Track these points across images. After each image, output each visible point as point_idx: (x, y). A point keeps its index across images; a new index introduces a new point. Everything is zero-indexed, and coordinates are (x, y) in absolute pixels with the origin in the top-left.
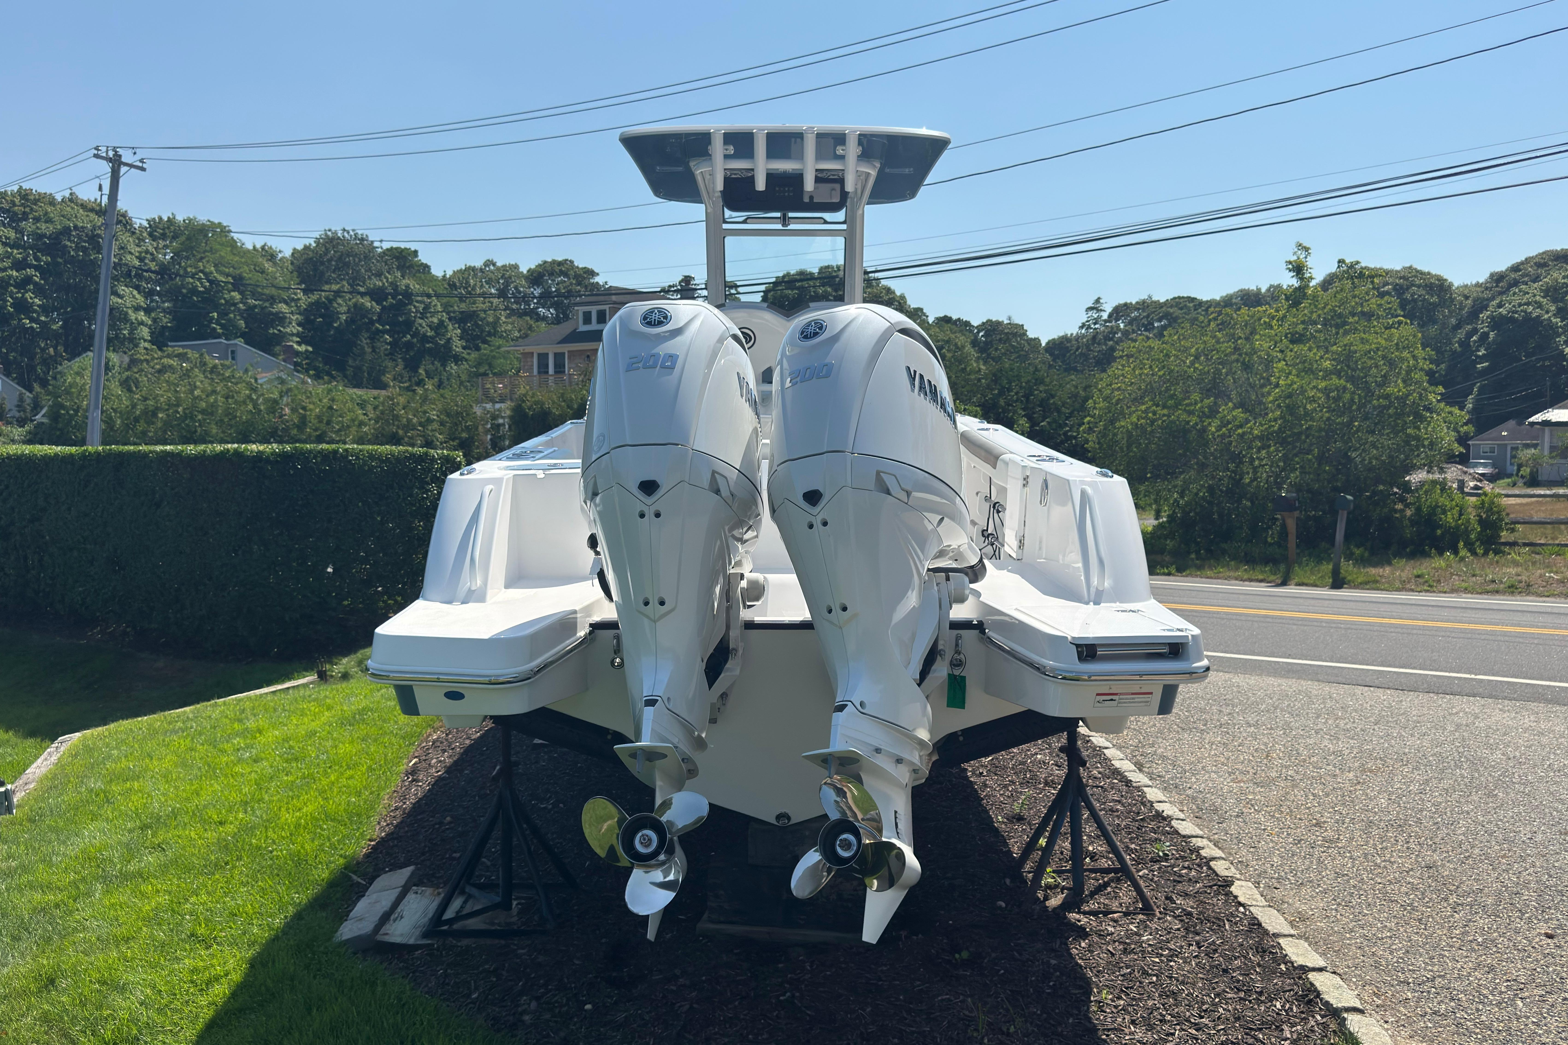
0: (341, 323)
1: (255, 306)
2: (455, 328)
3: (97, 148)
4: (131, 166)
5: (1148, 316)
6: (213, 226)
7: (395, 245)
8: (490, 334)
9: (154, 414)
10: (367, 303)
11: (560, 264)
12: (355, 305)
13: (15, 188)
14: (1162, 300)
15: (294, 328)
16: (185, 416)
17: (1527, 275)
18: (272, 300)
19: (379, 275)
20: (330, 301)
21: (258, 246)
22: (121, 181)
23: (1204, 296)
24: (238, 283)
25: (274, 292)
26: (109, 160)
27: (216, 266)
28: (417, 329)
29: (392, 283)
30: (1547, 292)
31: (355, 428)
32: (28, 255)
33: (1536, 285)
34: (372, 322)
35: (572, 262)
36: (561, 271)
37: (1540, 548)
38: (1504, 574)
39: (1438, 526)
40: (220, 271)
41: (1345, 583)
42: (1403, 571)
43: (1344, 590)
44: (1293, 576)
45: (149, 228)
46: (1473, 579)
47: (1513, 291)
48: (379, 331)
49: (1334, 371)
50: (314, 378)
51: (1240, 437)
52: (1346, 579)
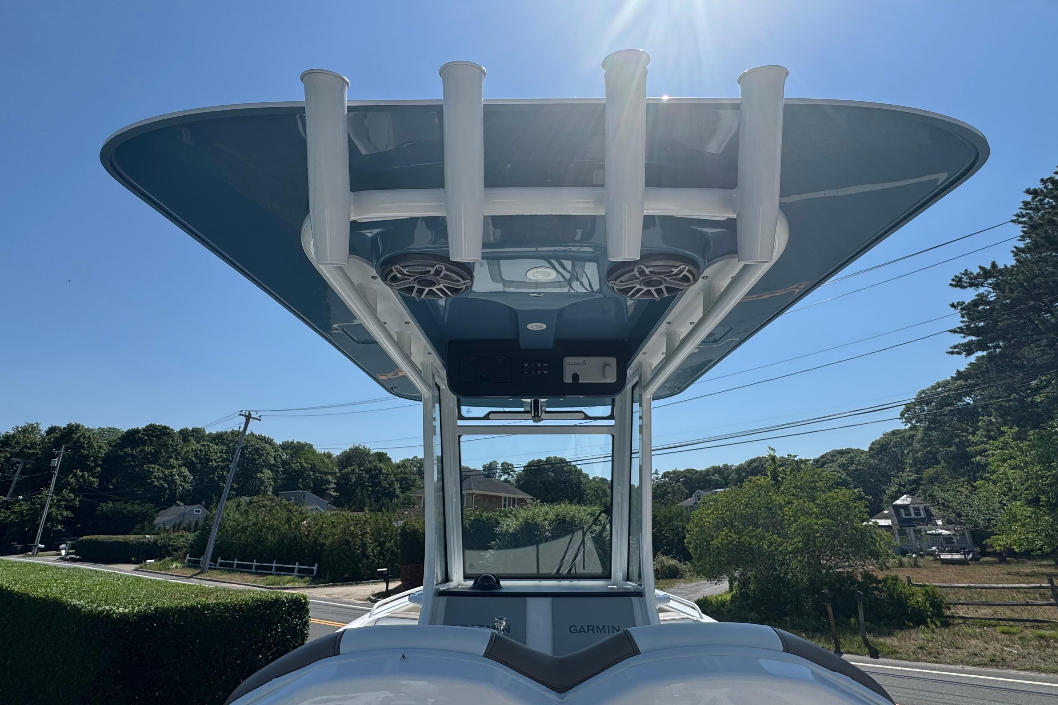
0: (352, 483)
1: (318, 476)
2: (397, 484)
3: (241, 412)
4: (255, 419)
5: (677, 477)
6: (307, 444)
7: (379, 451)
8: (412, 486)
9: (246, 529)
10: (364, 474)
12: (359, 475)
13: (231, 430)
14: (682, 470)
15: (333, 486)
16: (258, 531)
17: (829, 459)
18: (326, 473)
19: (370, 463)
20: (349, 474)
21: (326, 452)
22: (249, 425)
23: (698, 469)
24: (313, 467)
25: (327, 471)
26: (245, 416)
27: (305, 459)
28: (382, 485)
29: (375, 466)
30: (840, 466)
31: (331, 537)
32: (229, 456)
33: (835, 464)
34: (364, 482)
37: (970, 620)
38: (975, 647)
39: (909, 607)
40: (306, 463)
41: (878, 653)
42: (905, 641)
43: (881, 660)
44: (841, 646)
45: (281, 446)
46: (959, 651)
47: (826, 466)
48: (367, 486)
49: (821, 514)
50: (337, 506)
51: (781, 551)
52: (876, 650)
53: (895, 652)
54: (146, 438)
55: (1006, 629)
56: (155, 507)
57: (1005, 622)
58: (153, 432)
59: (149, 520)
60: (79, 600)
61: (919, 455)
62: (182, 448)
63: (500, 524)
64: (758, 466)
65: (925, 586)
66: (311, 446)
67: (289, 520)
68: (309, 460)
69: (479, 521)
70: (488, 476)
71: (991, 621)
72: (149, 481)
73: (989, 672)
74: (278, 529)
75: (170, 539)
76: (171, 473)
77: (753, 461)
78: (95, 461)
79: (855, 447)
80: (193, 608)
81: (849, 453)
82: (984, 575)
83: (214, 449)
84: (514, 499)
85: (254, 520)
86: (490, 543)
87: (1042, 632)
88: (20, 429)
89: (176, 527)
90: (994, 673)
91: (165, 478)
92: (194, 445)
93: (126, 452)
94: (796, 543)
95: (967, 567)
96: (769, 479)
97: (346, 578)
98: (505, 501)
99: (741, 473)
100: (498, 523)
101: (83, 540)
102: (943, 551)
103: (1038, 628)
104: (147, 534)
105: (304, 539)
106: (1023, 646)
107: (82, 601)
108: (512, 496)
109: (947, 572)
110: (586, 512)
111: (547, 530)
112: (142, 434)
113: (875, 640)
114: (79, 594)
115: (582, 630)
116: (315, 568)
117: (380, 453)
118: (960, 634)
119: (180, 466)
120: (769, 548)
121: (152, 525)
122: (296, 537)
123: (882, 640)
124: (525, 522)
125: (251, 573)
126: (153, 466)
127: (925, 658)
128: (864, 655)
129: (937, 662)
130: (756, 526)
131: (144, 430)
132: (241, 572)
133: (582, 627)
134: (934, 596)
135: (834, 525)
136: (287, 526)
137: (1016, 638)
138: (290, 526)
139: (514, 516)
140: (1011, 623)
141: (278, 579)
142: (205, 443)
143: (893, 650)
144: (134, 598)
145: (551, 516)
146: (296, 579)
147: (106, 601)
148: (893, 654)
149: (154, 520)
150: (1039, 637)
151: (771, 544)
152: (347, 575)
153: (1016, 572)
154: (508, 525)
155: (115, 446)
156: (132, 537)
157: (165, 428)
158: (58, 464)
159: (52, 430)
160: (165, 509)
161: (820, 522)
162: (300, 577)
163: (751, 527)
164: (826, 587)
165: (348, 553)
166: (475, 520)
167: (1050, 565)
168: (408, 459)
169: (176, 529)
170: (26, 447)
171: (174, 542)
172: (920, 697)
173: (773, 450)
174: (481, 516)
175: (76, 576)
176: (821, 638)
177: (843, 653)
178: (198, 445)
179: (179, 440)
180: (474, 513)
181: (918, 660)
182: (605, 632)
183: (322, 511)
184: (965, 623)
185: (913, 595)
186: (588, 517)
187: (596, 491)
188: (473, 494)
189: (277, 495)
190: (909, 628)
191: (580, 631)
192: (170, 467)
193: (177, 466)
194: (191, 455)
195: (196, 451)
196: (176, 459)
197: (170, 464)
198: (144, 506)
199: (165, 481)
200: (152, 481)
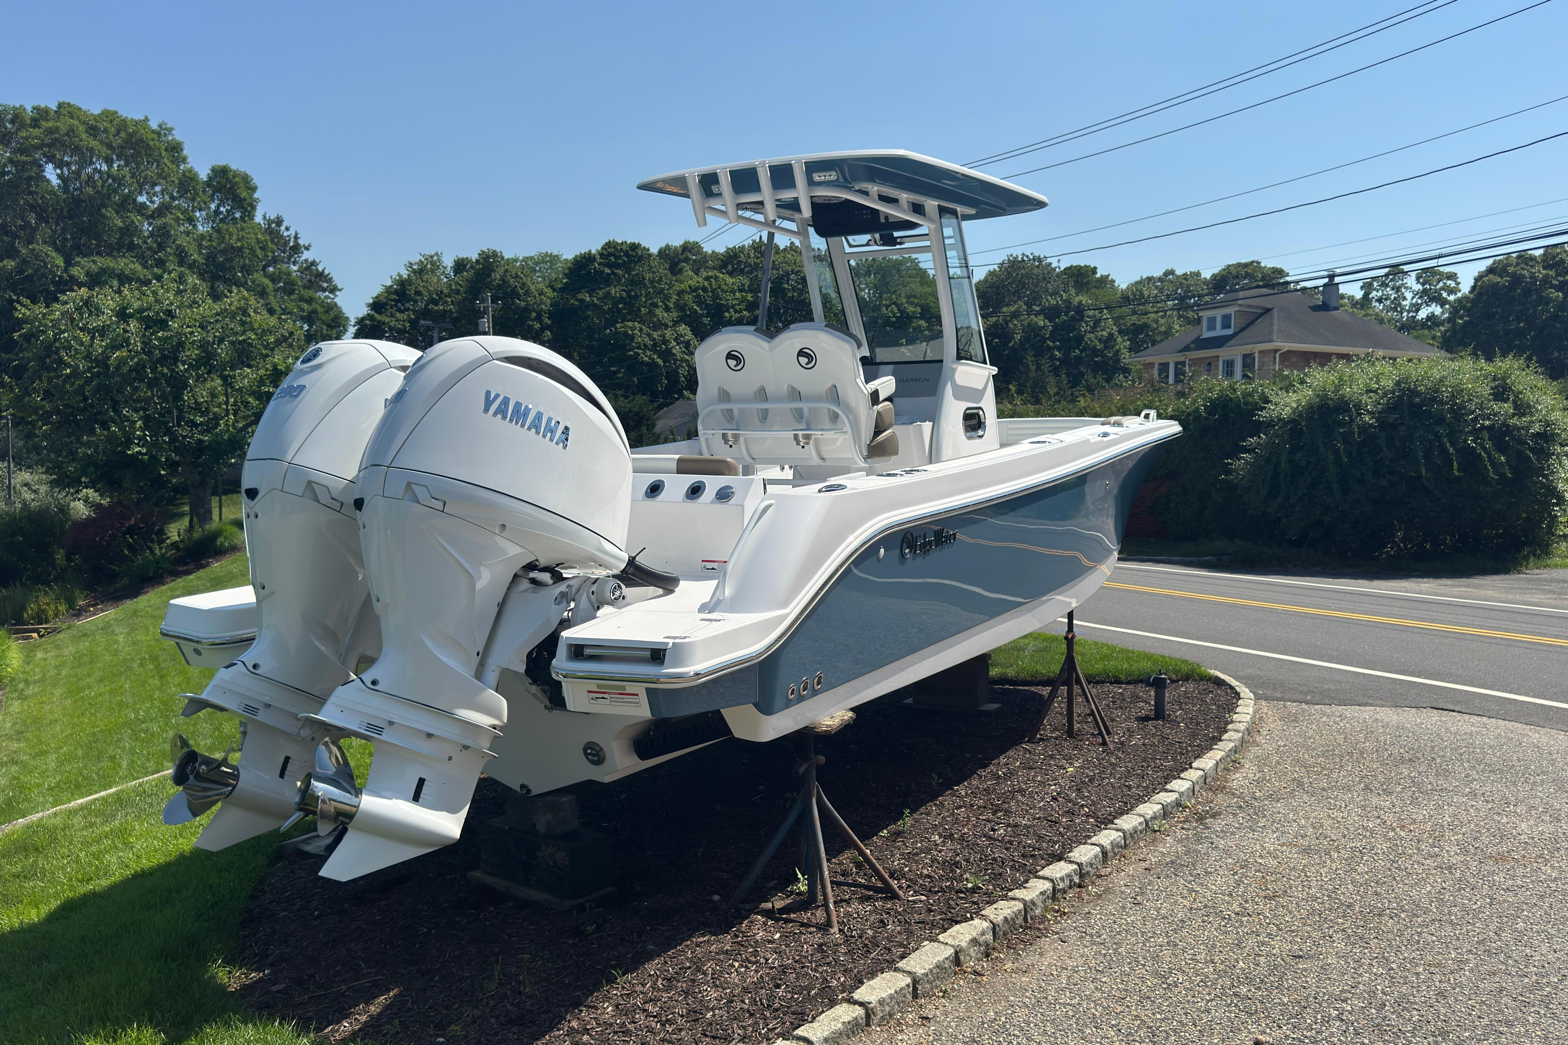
0: (1015, 342)
2: (1124, 341)
7: (1074, 264)
10: (1041, 321)
11: (1246, 265)
12: (1029, 324)
19: (1055, 293)
20: (1007, 323)
27: (908, 295)
28: (1086, 343)
29: (1065, 300)
34: (1044, 340)
35: (1258, 263)
36: (1246, 273)
40: (911, 303)
48: (1049, 349)
54: (607, 271)
56: (650, 401)
58: (616, 257)
59: (647, 425)
62: (671, 286)
68: (915, 297)
72: (631, 353)
76: (664, 336)
78: (539, 318)
83: (727, 285)
88: (415, 267)
91: (654, 348)
92: (691, 279)
93: (582, 301)
111: (1369, 413)
112: (600, 264)
117: (1078, 268)
119: (676, 323)
121: (654, 435)
126: (630, 324)
131: (601, 255)
142: (710, 274)
149: (654, 425)
155: (561, 290)
157: (635, 247)
158: (489, 327)
159: (460, 265)
160: (667, 404)
168: (1149, 279)
170: (432, 301)
178: (700, 280)
179: (663, 270)
192: (660, 325)
193: (670, 324)
194: (688, 298)
195: (696, 289)
196: (667, 309)
197: (658, 320)
198: (634, 400)
199: (655, 351)
200: (636, 353)
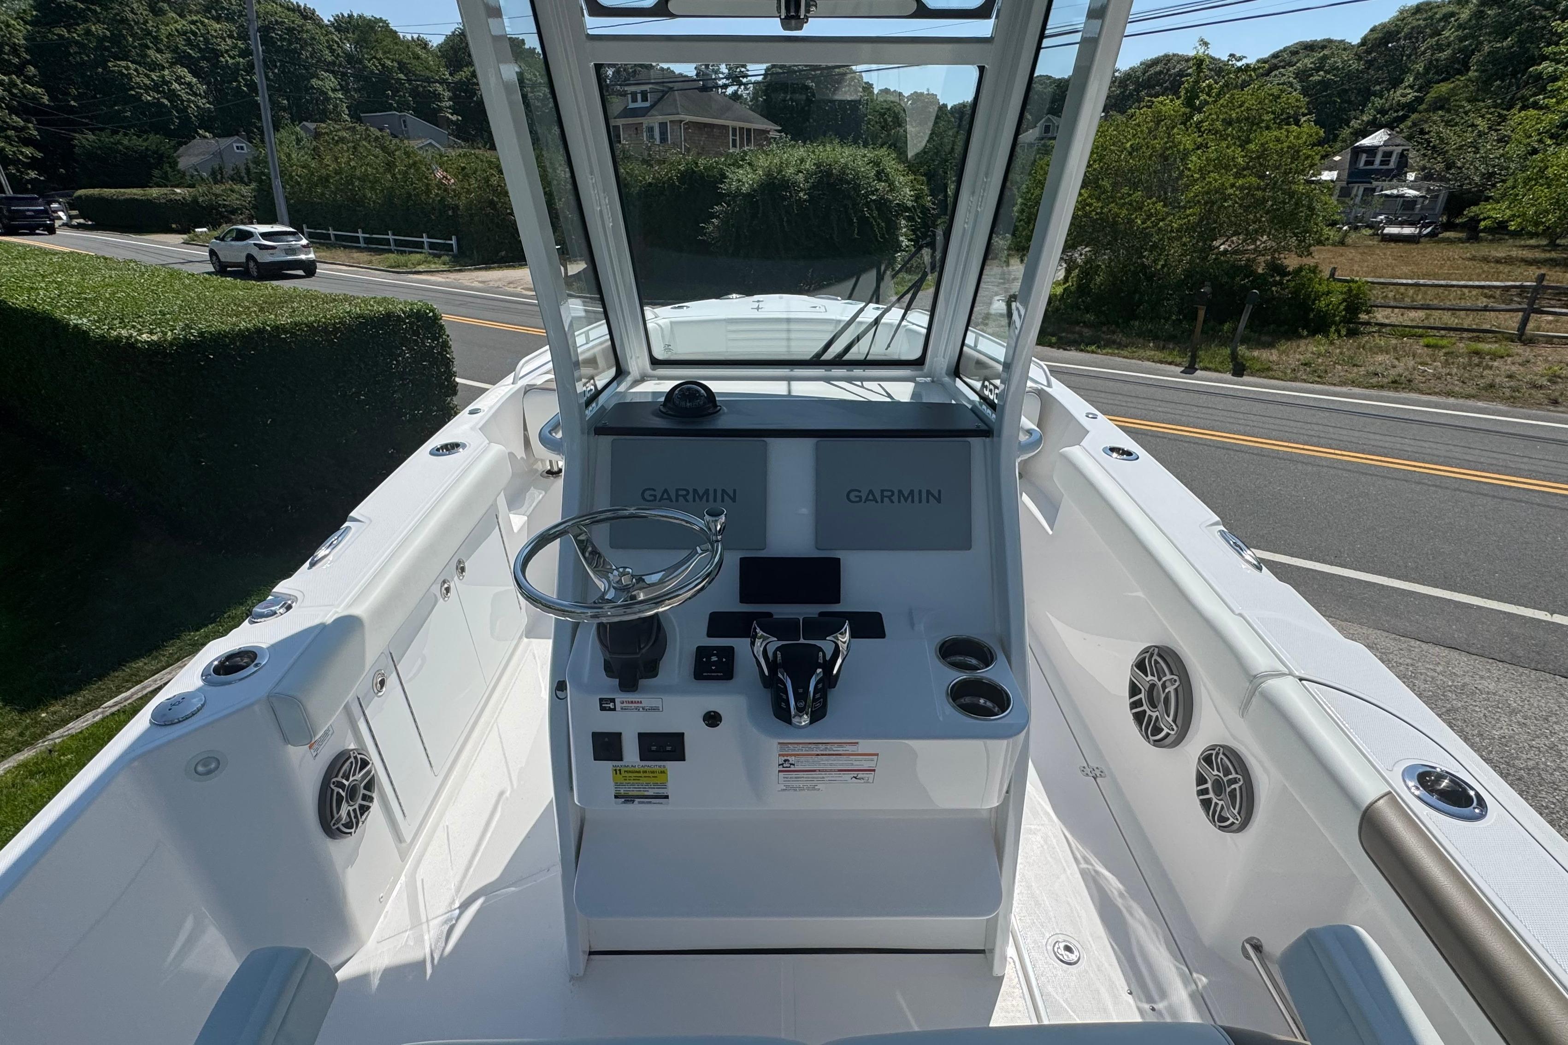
1: (417, 84)
6: (377, 20)
9: (327, 180)
15: (447, 103)
16: (347, 183)
17: (1284, 60)
18: (428, 80)
21: (416, 37)
24: (402, 67)
25: (429, 74)
27: (385, 53)
30: (1297, 74)
33: (1291, 69)
37: (1389, 328)
38: (1380, 364)
39: (1313, 310)
40: (388, 57)
41: (1244, 370)
42: (1287, 355)
43: (1246, 378)
44: (1198, 360)
45: (333, 24)
46: (1355, 369)
47: (1273, 74)
49: (1246, 168)
50: (464, 140)
51: (1160, 229)
52: (1244, 365)
53: (1269, 369)
55: (1432, 341)
56: (166, 140)
57: (1435, 332)
59: (169, 163)
60: (81, 316)
61: (1443, 55)
63: (726, 177)
64: (1161, 72)
65: (1353, 281)
66: (386, 25)
67: (390, 166)
68: (390, 51)
69: (694, 172)
70: (704, 89)
71: (1417, 330)
72: (133, 93)
73: (1382, 396)
74: (377, 181)
75: (217, 196)
76: (163, 77)
77: (1155, 62)
79: (1337, 37)
80: (260, 331)
81: (1323, 47)
82: (1435, 260)
83: (216, 31)
84: (749, 130)
85: (333, 166)
86: (713, 208)
87: (1482, 346)
89: (217, 176)
90: (1389, 397)
91: (156, 88)
93: (61, 37)
94: (1188, 216)
95: (1415, 246)
96: (1178, 102)
97: (503, 257)
98: (734, 134)
99: (1127, 85)
100: (724, 177)
101: (80, 197)
102: (1390, 223)
103: (1478, 339)
104: (177, 186)
105: (423, 197)
106: (1446, 364)
107: (85, 320)
108: (746, 125)
109: (1385, 254)
110: (866, 159)
111: (802, 190)
113: (1248, 354)
114: (80, 305)
115: (871, 497)
116: (453, 242)
118: (1367, 346)
119: (172, 64)
120: (1143, 223)
121: (179, 171)
122: (409, 195)
123: (1256, 353)
124: (767, 176)
125: (360, 249)
126: (123, 63)
127: (1305, 377)
128: (1225, 372)
129: (1318, 383)
130: (1135, 186)
132: (345, 247)
133: (871, 492)
134: (1357, 296)
135: (1258, 188)
136: (389, 176)
137: (1441, 354)
138: (393, 176)
139: (750, 164)
140: (1443, 332)
141: (402, 258)
142: (195, 18)
143: (1266, 367)
144: (164, 315)
145: (809, 165)
146: (430, 258)
147: (122, 321)
148: (1265, 371)
149: (176, 163)
150: (1474, 353)
151: (1149, 216)
152: (503, 253)
153: (1483, 257)
154: (739, 181)
155: (33, 23)
156: (154, 192)
160: (186, 143)
161: (1240, 182)
162: (435, 255)
163: (1125, 190)
164: (1209, 283)
165: (496, 220)
166: (686, 171)
167: (1538, 247)
169: (219, 177)
171: (224, 200)
172: (1282, 428)
173: (1206, 44)
174: (697, 164)
175: (73, 268)
176: (1174, 349)
177: (1197, 369)
180: (685, 159)
181: (1294, 379)
182: (913, 501)
183: (442, 149)
184: (1379, 331)
185: (1328, 293)
186: (868, 167)
187: (882, 115)
188: (681, 121)
189: (359, 120)
190: (1301, 337)
191: (867, 500)
192: (154, 66)
193: (166, 65)
194: (181, 42)
195: (185, 33)
196: (159, 51)
197: (152, 60)
198: (148, 139)
199: (158, 92)
200: (137, 93)
